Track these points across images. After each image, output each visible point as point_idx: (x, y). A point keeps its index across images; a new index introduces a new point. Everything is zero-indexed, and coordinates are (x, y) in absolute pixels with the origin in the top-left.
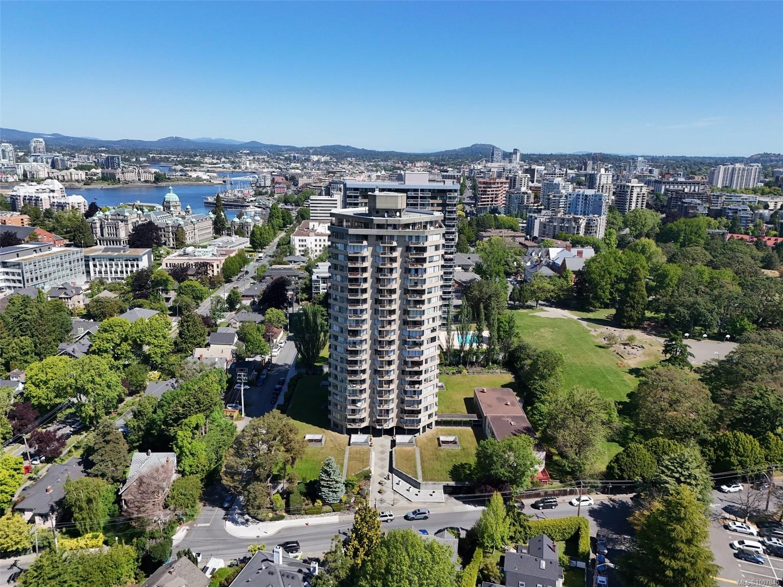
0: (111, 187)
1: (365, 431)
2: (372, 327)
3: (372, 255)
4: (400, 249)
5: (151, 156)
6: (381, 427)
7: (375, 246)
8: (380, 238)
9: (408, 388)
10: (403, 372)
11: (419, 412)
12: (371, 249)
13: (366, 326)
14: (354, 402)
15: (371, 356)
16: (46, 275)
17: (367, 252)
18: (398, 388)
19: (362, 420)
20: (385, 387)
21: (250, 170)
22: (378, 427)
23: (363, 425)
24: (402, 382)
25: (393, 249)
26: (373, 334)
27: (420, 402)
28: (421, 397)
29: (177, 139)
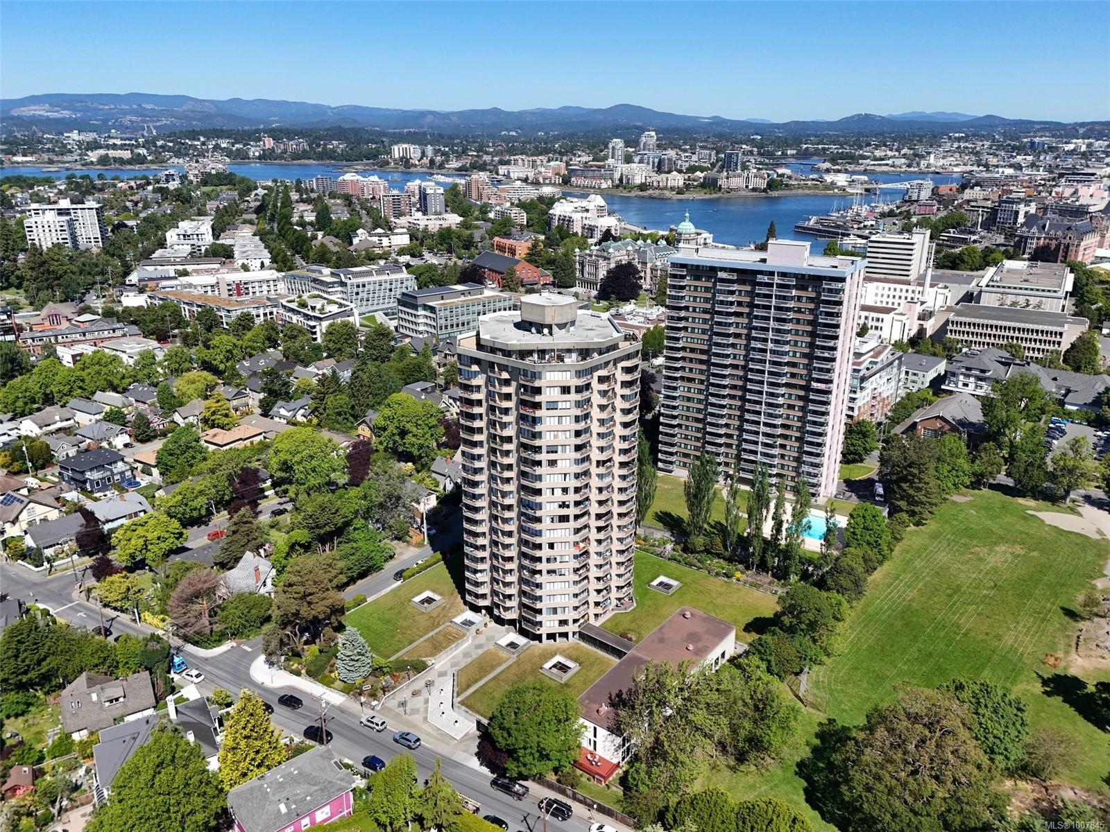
0: (707, 196)
3: (486, 386)
5: (805, 146)
6: (498, 614)
8: (492, 365)
9: (525, 574)
11: (538, 612)
12: (484, 376)
13: (483, 478)
16: (463, 324)
17: (480, 380)
19: (480, 596)
20: (502, 564)
21: (933, 169)
23: (483, 603)
27: (538, 599)
29: (867, 117)
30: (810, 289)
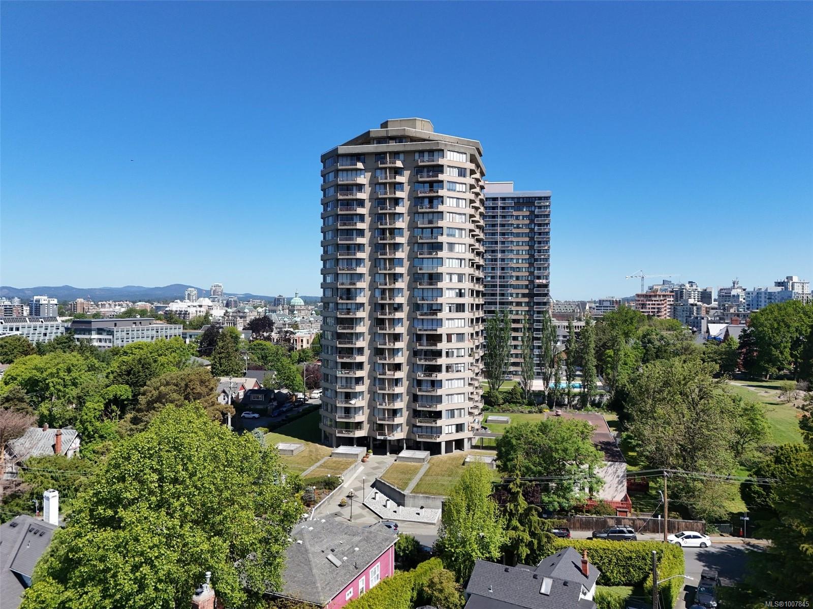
1: (361, 442)
2: (373, 287)
3: (371, 184)
4: (407, 173)
6: (382, 438)
7: (374, 170)
8: (381, 156)
9: (421, 376)
10: (415, 353)
11: (438, 415)
12: (369, 175)
13: (363, 284)
14: (348, 396)
15: (370, 329)
17: (363, 179)
18: (409, 377)
19: (359, 425)
20: (389, 374)
22: (379, 437)
23: (359, 434)
24: (413, 367)
25: (397, 171)
26: (372, 297)
27: (439, 399)
28: (439, 392)
30: (524, 210)
